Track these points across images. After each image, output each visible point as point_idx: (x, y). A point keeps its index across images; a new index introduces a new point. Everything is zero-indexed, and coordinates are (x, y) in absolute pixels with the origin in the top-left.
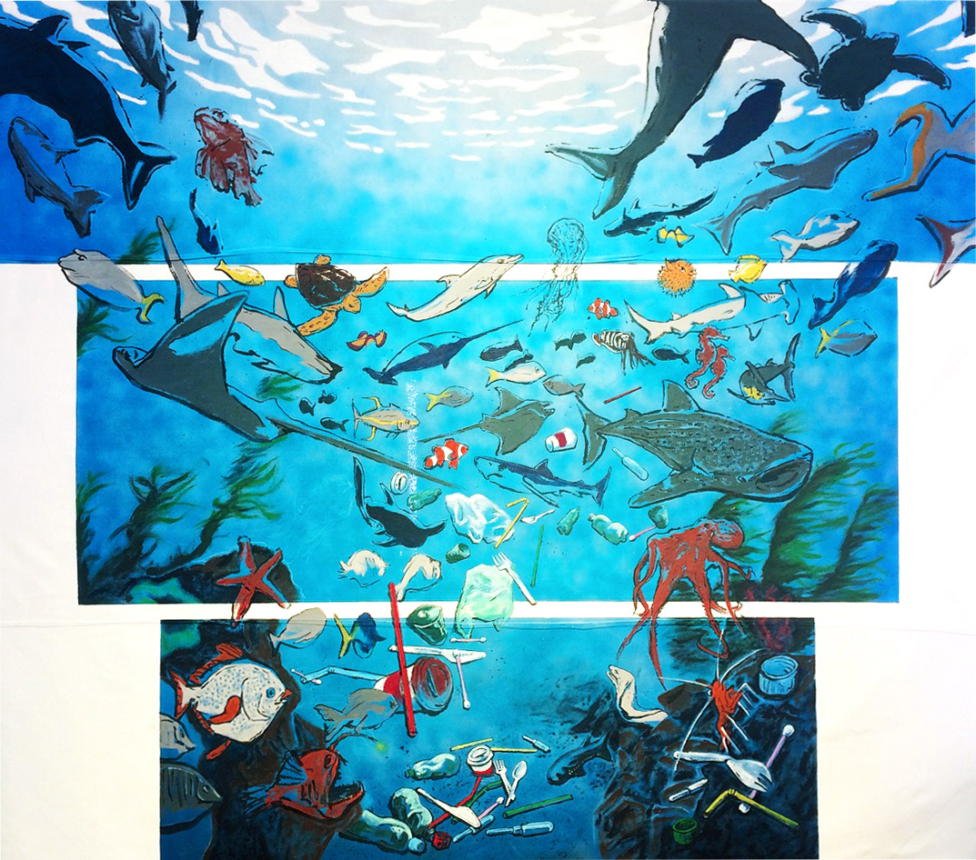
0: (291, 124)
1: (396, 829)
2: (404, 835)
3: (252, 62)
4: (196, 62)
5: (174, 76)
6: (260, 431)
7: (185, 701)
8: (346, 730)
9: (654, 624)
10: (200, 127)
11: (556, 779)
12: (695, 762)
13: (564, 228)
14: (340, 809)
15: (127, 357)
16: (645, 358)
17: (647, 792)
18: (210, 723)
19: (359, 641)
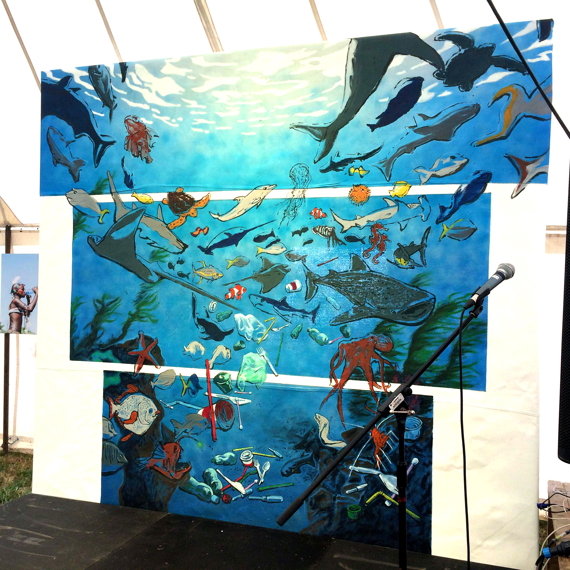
0: (167, 121)
1: (206, 489)
2: (210, 492)
3: (150, 90)
4: (125, 93)
5: (116, 101)
6: (150, 278)
7: (113, 411)
8: (184, 434)
9: (341, 392)
10: (127, 125)
11: (285, 473)
12: (361, 473)
13: (299, 169)
14: (180, 475)
15: (93, 240)
16: (341, 241)
17: (334, 487)
18: (124, 423)
19: (190, 388)
